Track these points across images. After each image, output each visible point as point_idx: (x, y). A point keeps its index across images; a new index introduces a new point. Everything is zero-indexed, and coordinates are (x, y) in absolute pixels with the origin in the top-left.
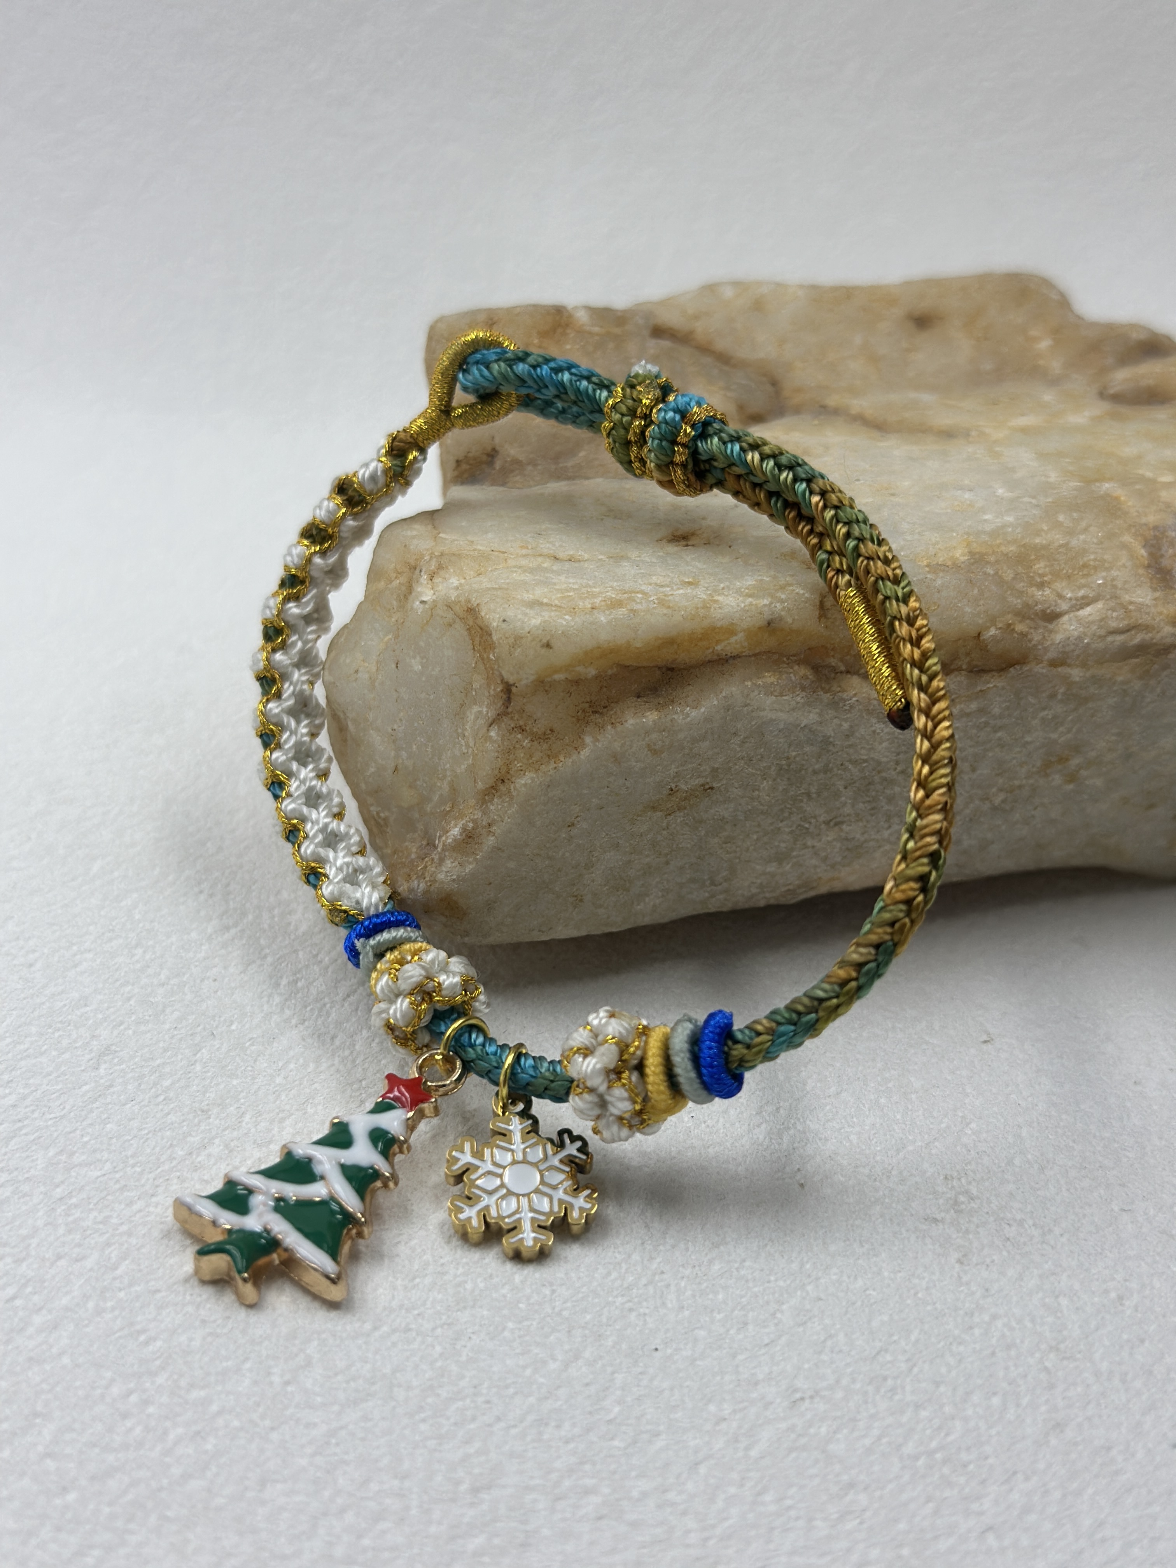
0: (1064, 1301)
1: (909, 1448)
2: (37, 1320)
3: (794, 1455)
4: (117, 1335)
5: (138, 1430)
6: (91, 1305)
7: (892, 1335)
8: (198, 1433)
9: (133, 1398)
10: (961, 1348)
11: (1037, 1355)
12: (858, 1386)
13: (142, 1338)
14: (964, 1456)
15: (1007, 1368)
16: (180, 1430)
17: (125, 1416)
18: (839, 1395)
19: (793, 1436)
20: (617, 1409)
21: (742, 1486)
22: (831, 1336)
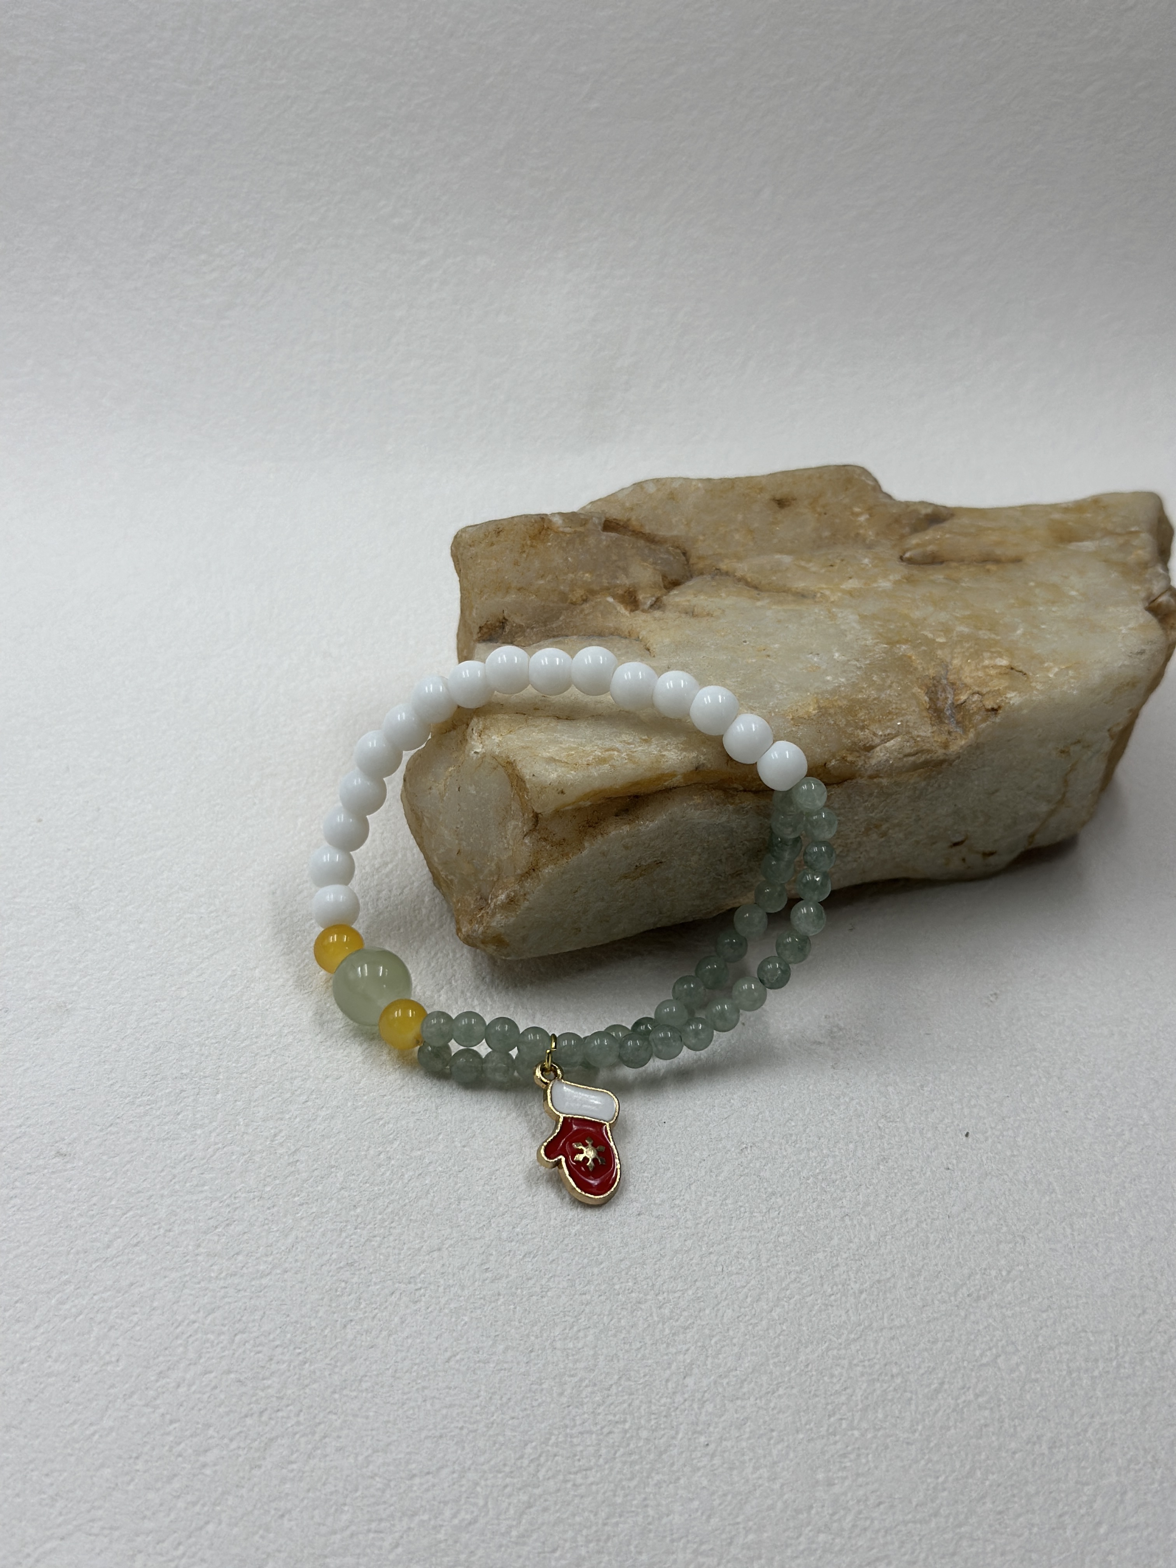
0: (890, 1089)
1: (804, 1174)
2: (323, 1113)
3: (742, 1178)
4: (368, 1121)
5: (388, 1174)
6: (349, 1104)
7: (795, 1111)
8: (420, 1174)
9: (382, 1156)
10: (833, 1117)
11: (875, 1120)
12: (776, 1139)
13: (381, 1123)
14: (833, 1176)
15: (858, 1128)
16: (411, 1173)
17: (380, 1166)
18: (766, 1145)
19: (741, 1168)
20: (645, 1157)
21: (715, 1195)
22: (761, 1113)
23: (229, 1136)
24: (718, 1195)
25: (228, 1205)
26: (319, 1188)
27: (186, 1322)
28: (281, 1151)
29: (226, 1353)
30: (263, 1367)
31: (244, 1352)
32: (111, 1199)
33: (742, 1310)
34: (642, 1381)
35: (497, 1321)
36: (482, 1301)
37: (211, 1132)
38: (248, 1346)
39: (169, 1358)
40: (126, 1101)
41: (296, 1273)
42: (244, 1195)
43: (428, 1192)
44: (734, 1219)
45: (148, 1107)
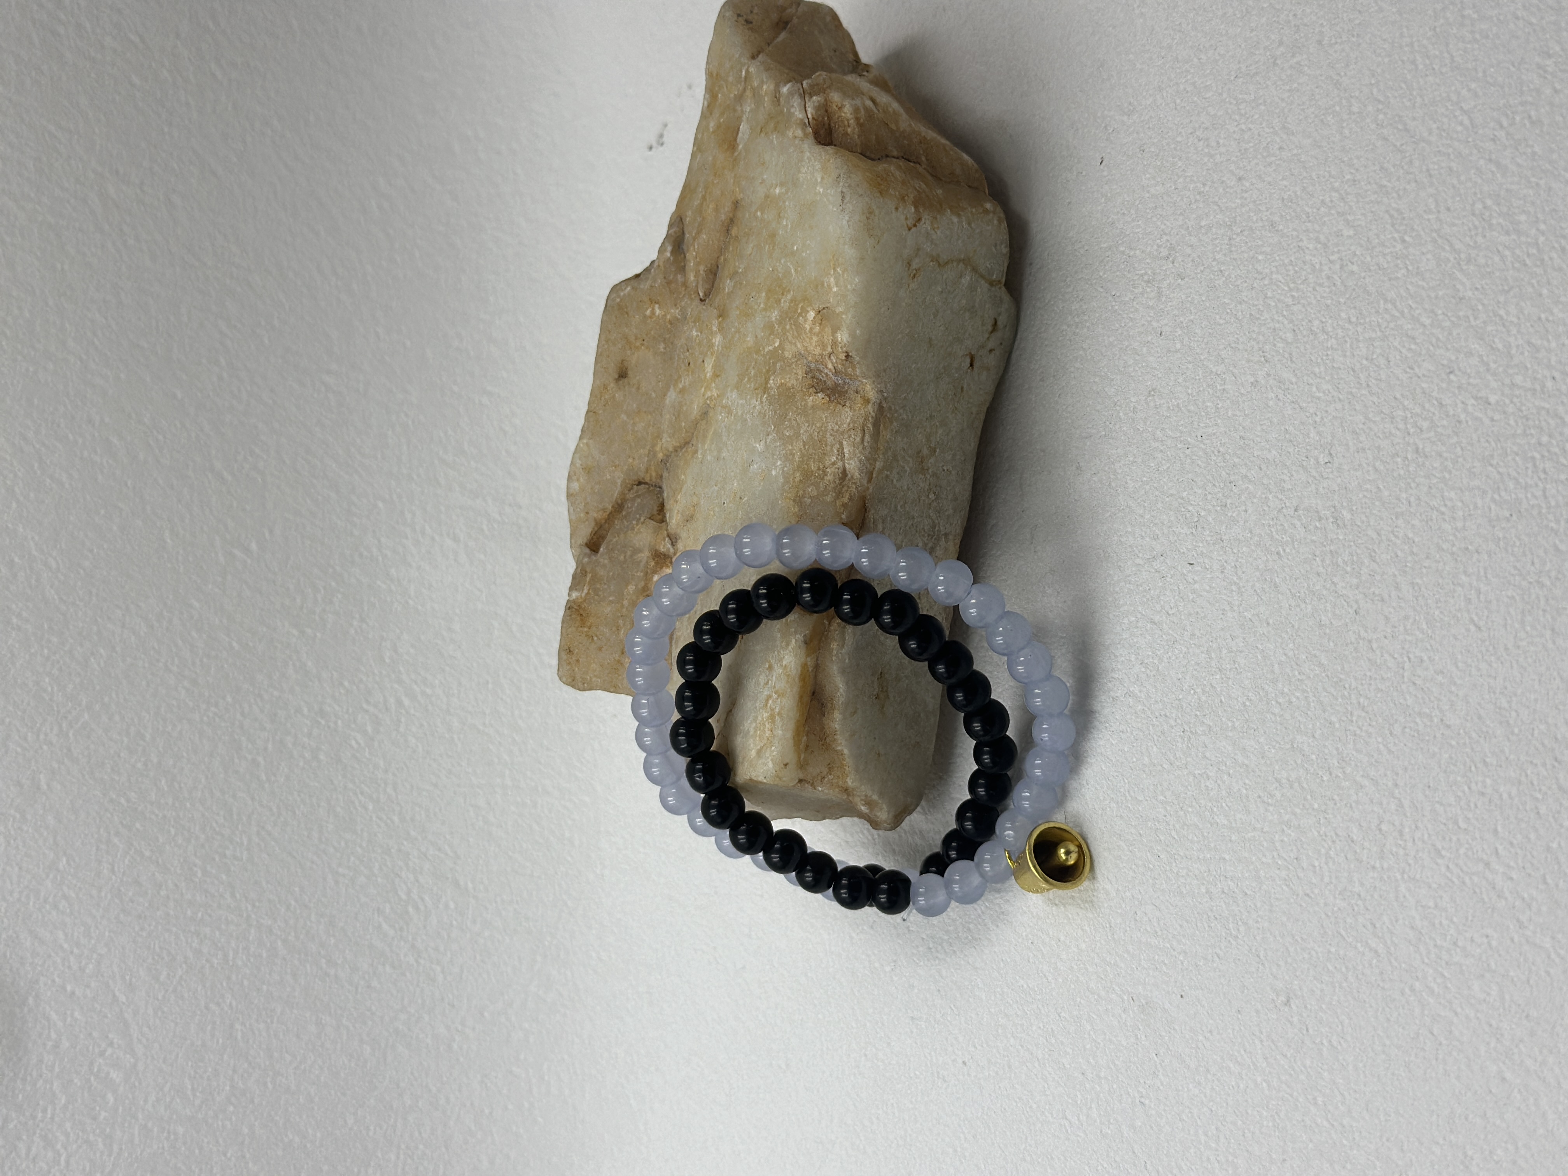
23: (1265, 844)
24: (1311, 381)
25: (1334, 842)
26: (1314, 757)
27: (1449, 875)
28: (1278, 795)
29: (1477, 835)
30: (1490, 801)
31: (1477, 819)
32: (1329, 952)
33: (1424, 352)
34: (1493, 443)
35: (1439, 584)
36: (1420, 598)
37: (1263, 863)
38: (1470, 816)
39: (1484, 890)
40: (1234, 942)
41: (1397, 774)
42: (1323, 829)
43: (1315, 656)
44: (1335, 365)
45: (1240, 923)
